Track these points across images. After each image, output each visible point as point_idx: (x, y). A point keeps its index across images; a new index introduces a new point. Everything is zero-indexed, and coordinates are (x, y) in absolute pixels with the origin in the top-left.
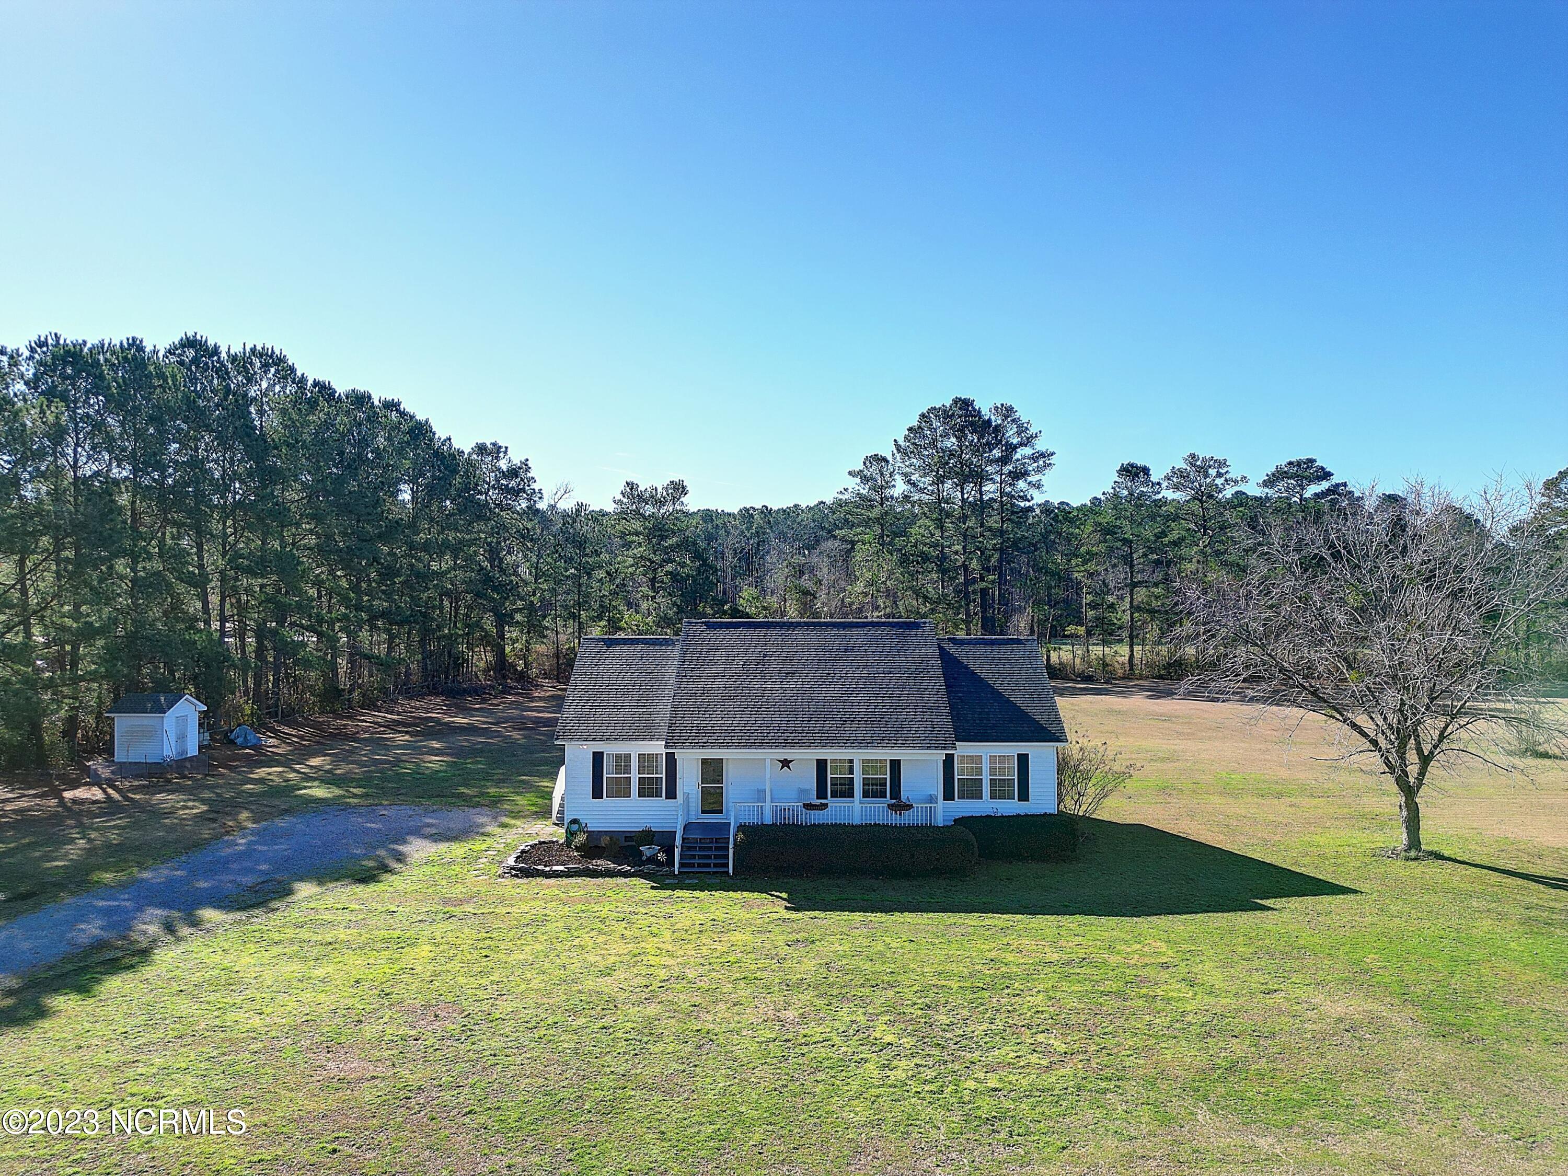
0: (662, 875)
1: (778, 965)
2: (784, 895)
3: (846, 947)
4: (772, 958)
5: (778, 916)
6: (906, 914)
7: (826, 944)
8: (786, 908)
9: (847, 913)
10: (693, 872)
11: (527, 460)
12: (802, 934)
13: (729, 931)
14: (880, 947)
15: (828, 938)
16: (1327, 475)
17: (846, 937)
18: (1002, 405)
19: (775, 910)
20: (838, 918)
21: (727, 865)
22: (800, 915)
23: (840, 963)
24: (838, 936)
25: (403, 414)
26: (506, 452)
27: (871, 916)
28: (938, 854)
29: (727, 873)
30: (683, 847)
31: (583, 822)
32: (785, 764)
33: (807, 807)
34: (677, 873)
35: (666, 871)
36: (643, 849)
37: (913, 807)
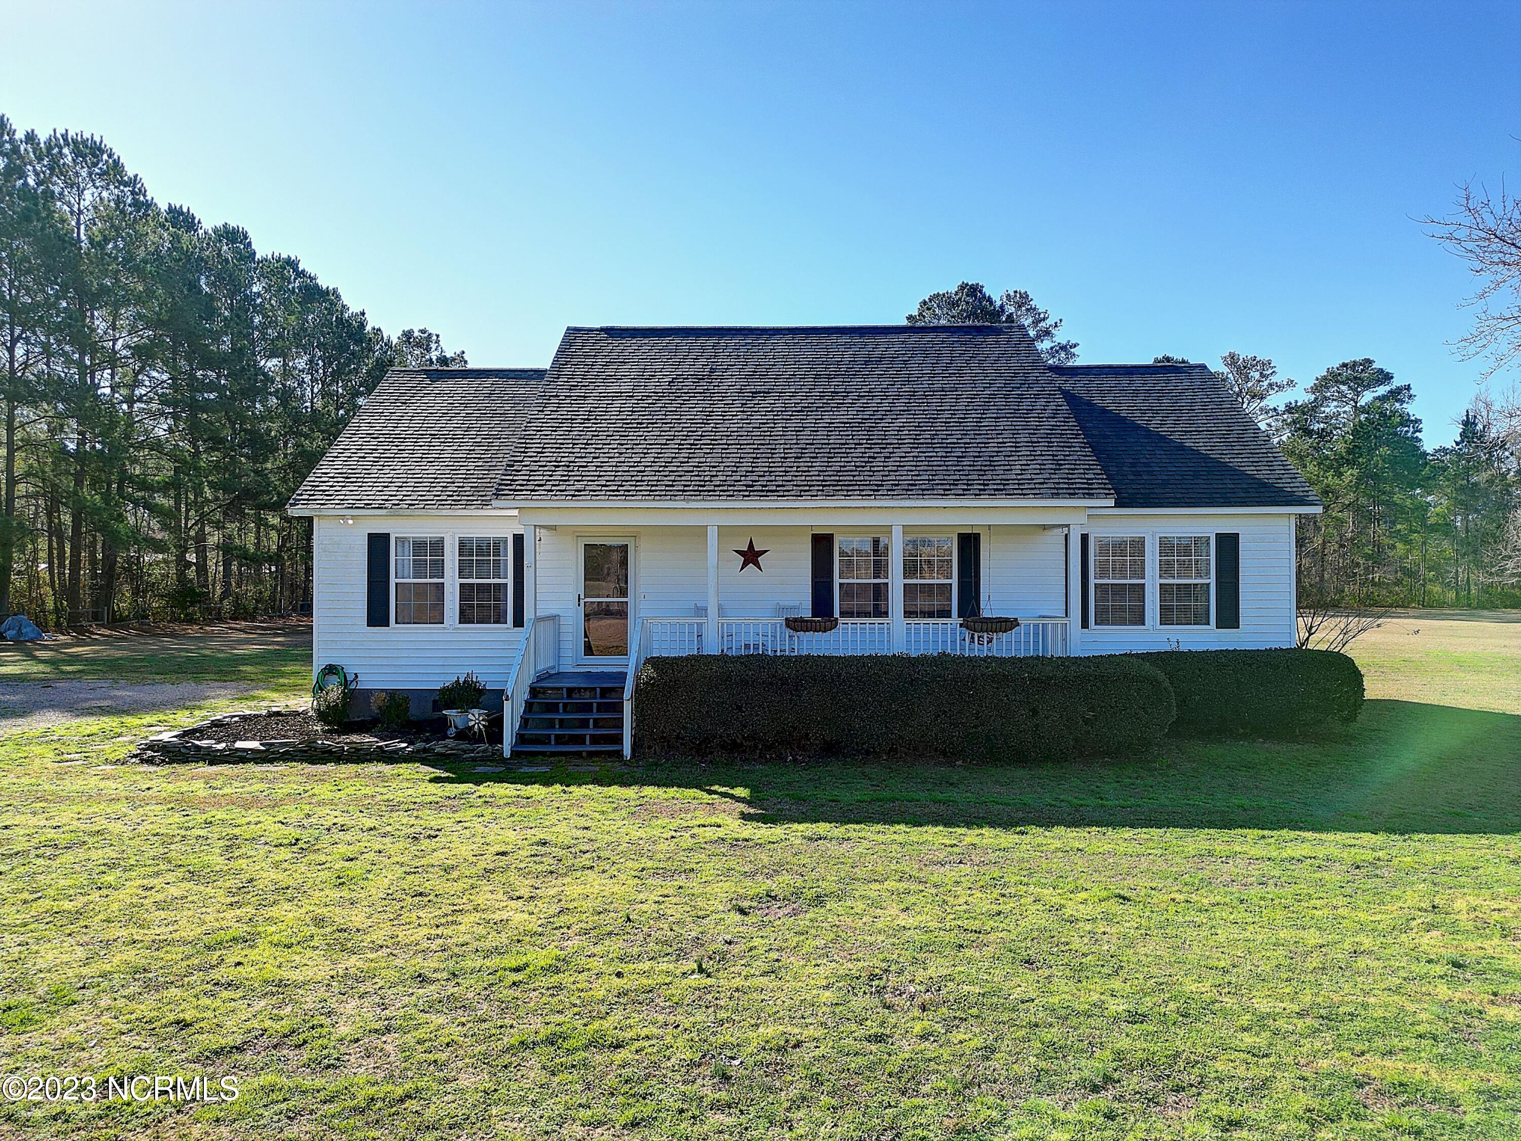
0: (474, 759)
1: (696, 980)
2: (741, 792)
3: (928, 917)
4: (682, 954)
5: (721, 832)
6: (1060, 830)
7: (860, 906)
8: (745, 817)
9: (902, 827)
10: (543, 754)
11: (463, 352)
12: (786, 878)
13: (572, 869)
14: (1036, 918)
15: (861, 889)
16: (1387, 377)
17: (914, 887)
18: (1016, 292)
19: (713, 820)
20: (881, 838)
21: (619, 739)
22: (778, 831)
23: (920, 975)
24: (890, 884)
25: (301, 274)
26: (437, 342)
27: (971, 836)
28: (1092, 709)
29: (619, 754)
30: (529, 706)
31: (350, 671)
32: (751, 556)
33: (795, 624)
34: (507, 753)
35: (484, 751)
36: (451, 713)
37: (1018, 625)
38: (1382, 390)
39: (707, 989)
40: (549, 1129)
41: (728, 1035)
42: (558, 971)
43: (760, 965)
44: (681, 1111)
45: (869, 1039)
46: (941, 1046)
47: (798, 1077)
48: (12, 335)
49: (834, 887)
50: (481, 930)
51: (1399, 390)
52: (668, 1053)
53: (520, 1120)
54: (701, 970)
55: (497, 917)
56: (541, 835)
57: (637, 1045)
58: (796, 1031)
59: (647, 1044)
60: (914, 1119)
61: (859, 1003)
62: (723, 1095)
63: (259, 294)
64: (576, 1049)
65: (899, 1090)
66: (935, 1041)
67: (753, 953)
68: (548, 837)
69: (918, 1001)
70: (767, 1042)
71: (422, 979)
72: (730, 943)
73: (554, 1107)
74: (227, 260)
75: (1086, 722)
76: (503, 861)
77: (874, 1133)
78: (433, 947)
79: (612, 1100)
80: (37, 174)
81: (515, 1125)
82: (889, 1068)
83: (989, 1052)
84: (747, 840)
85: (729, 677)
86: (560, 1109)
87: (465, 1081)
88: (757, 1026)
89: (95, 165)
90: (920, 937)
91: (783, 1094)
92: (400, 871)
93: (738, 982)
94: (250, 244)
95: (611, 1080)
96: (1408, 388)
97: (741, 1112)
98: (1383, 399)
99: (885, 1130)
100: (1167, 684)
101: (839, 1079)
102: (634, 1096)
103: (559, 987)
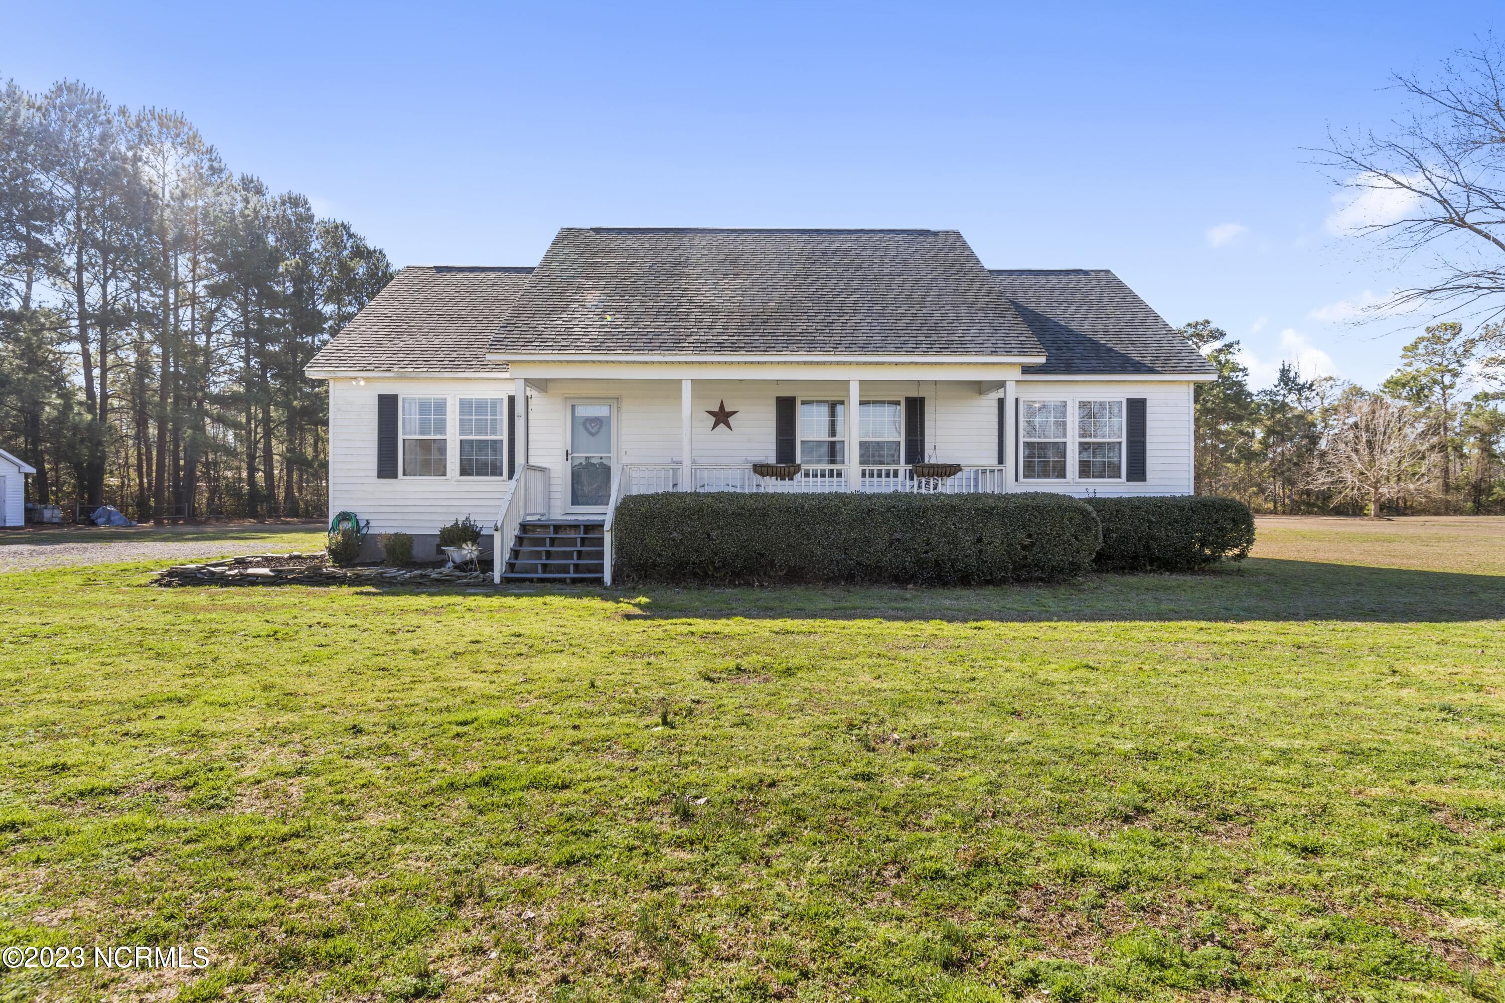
0: (466, 585)
1: (660, 731)
3: (901, 682)
4: (646, 711)
23: (903, 724)
28: (1030, 536)
29: (599, 581)
30: (520, 540)
31: (362, 518)
32: (722, 417)
33: (761, 469)
34: (497, 580)
35: (475, 577)
36: (450, 550)
37: (961, 470)
38: (1218, 344)
39: (669, 738)
40: (462, 868)
41: (692, 775)
42: (508, 724)
43: (729, 718)
44: (631, 849)
45: (855, 777)
46: (939, 783)
47: (774, 813)
48: (105, 273)
49: (805, 662)
50: (436, 694)
51: (1230, 346)
52: (621, 793)
53: (428, 859)
54: (665, 723)
55: (456, 685)
56: (516, 629)
57: (587, 785)
58: (771, 772)
59: (596, 784)
60: (921, 852)
61: (839, 747)
62: (685, 831)
63: (316, 251)
64: (513, 790)
65: (898, 824)
66: (930, 779)
67: (722, 709)
68: (522, 631)
69: (903, 745)
70: (738, 781)
71: (357, 730)
72: (698, 702)
73: (474, 845)
74: (290, 221)
75: (1024, 548)
76: (475, 647)
77: (875, 867)
78: (381, 708)
79: (547, 839)
80: (128, 141)
81: (420, 864)
82: (883, 803)
83: (994, 788)
84: (716, 633)
85: (702, 510)
86: (481, 847)
87: (372, 820)
88: (727, 768)
89: (178, 135)
90: (898, 696)
91: (758, 830)
92: (368, 653)
93: (706, 731)
94: (309, 209)
95: (551, 819)
96: (1238, 343)
97: (707, 848)
98: (1220, 351)
99: (886, 864)
100: (1094, 514)
101: (824, 814)
102: (574, 833)
103: (507, 738)
